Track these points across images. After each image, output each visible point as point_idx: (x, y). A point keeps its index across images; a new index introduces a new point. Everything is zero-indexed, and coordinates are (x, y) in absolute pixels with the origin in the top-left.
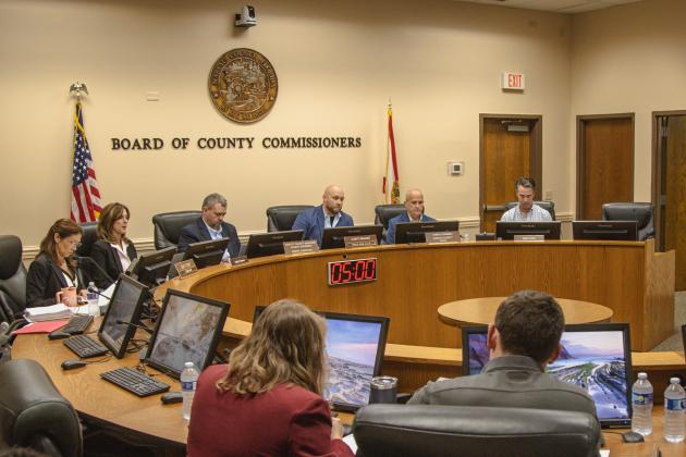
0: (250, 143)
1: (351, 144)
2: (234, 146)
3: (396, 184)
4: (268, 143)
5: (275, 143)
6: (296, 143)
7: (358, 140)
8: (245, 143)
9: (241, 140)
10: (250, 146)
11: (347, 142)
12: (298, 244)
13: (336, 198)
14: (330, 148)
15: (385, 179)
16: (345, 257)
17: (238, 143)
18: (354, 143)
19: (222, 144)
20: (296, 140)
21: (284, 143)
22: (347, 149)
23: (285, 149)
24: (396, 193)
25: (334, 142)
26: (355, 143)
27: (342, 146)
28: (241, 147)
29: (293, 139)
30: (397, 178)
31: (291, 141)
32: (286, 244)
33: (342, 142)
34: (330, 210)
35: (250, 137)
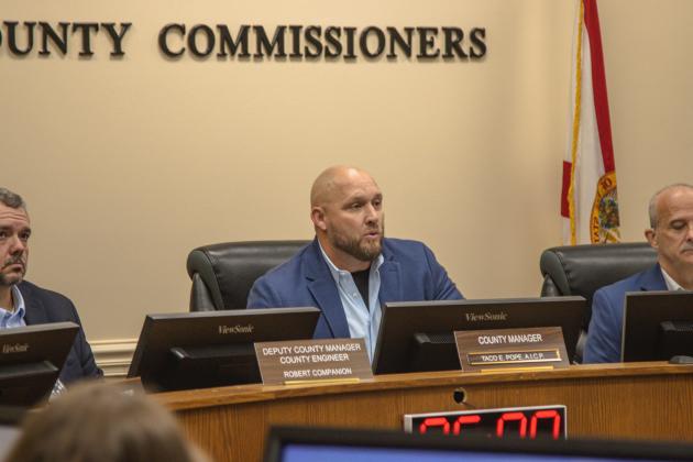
0: (117, 41)
1: (453, 49)
2: (63, 47)
3: (607, 186)
4: (176, 43)
5: (201, 43)
6: (270, 44)
7: (478, 36)
8: (100, 42)
9: (86, 29)
10: (118, 53)
11: (440, 43)
12: (304, 350)
13: (359, 203)
14: (383, 63)
15: (567, 167)
16: (459, 397)
17: (75, 41)
18: (463, 45)
19: (22, 44)
20: (271, 35)
21: (231, 43)
22: (440, 66)
23: (233, 65)
24: (608, 214)
25: (395, 42)
26: (466, 46)
27: (423, 56)
28: (87, 52)
29: (260, 30)
30: (609, 165)
31: (252, 38)
32: (266, 350)
33: (424, 44)
34: (349, 249)
35: (117, 21)
